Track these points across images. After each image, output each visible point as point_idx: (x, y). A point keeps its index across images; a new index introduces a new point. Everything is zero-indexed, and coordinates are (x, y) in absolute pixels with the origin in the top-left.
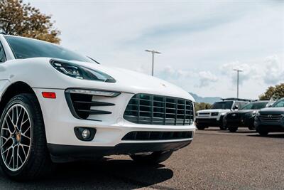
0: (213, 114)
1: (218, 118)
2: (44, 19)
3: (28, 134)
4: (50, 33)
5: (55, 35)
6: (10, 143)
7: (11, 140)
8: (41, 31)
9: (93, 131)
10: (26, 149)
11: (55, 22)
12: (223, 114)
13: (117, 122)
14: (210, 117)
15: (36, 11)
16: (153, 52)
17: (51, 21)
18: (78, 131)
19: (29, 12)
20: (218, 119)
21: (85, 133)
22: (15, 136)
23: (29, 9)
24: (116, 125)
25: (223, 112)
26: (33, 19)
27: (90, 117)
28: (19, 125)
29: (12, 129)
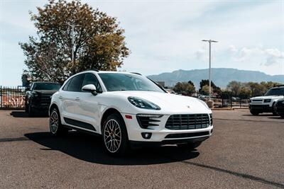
0: (266, 101)
1: (270, 104)
2: (111, 21)
3: (119, 135)
4: (115, 32)
5: (120, 33)
6: (109, 138)
7: (110, 137)
8: (108, 31)
9: (150, 134)
10: (119, 142)
11: (119, 22)
12: (276, 100)
13: (162, 130)
14: (263, 103)
15: (103, 15)
16: (210, 42)
17: (116, 23)
18: (143, 134)
19: (98, 16)
20: (271, 105)
21: (147, 135)
22: (112, 135)
23: (98, 13)
25: (276, 99)
26: (102, 22)
27: (149, 127)
28: (114, 130)
29: (110, 132)
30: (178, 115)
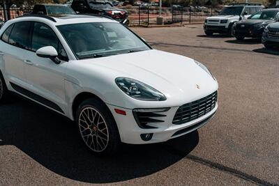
0: (222, 21)
1: (227, 25)
7: (89, 130)
10: (105, 141)
12: (232, 21)
13: (168, 127)
14: (219, 24)
18: (143, 136)
20: (227, 27)
21: (147, 136)
22: (92, 128)
24: (168, 130)
28: (95, 122)
29: (90, 123)
30: (188, 104)
